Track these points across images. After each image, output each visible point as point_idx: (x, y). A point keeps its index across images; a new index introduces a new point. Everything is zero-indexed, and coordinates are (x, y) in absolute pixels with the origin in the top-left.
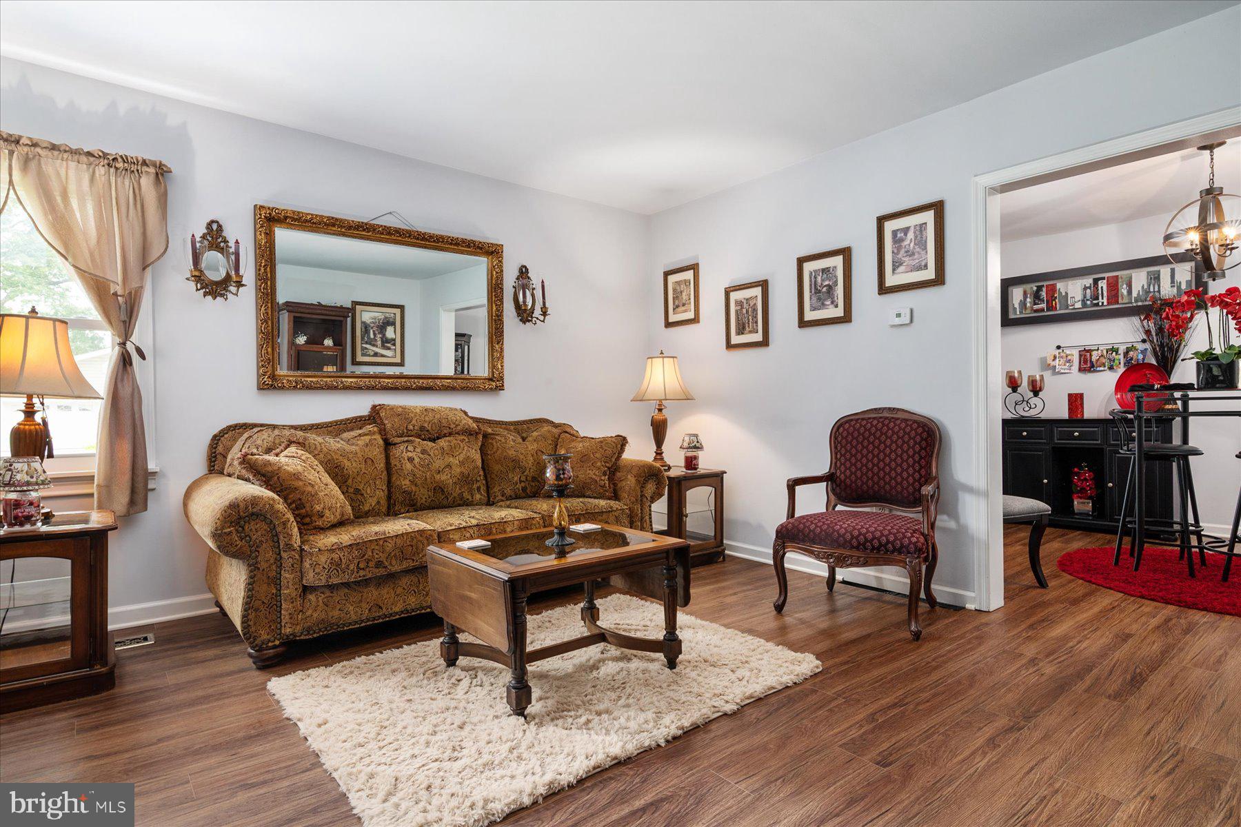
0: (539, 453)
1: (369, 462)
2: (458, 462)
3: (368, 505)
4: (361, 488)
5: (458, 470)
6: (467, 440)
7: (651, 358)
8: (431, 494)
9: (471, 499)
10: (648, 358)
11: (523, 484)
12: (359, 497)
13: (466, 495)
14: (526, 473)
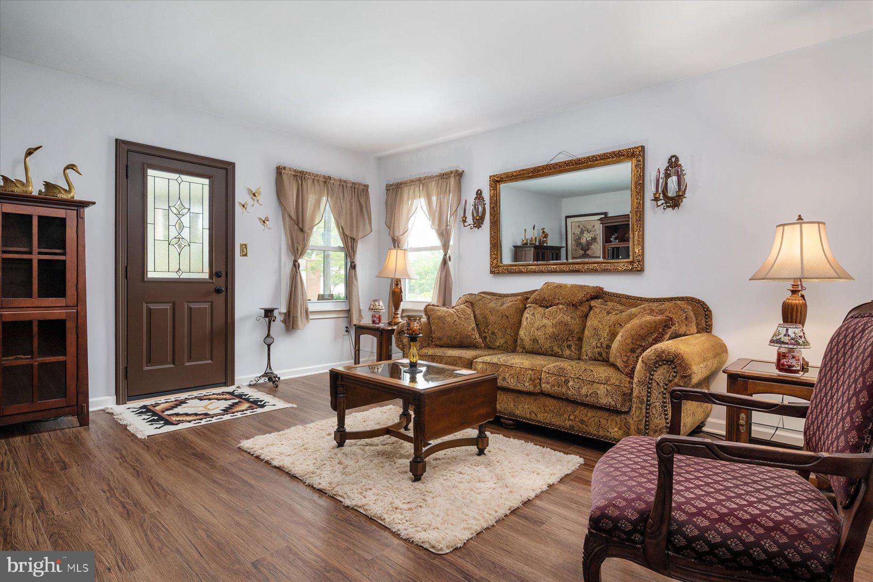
0: (617, 326)
1: (504, 317)
2: (551, 324)
3: (499, 342)
4: (496, 332)
5: (551, 330)
6: (565, 309)
7: (784, 225)
8: (531, 342)
9: (561, 353)
10: (777, 226)
11: (598, 350)
12: (494, 337)
13: (556, 349)
14: (601, 341)
